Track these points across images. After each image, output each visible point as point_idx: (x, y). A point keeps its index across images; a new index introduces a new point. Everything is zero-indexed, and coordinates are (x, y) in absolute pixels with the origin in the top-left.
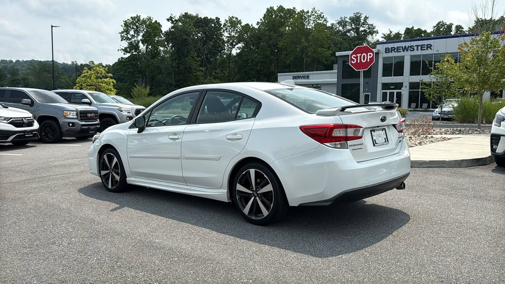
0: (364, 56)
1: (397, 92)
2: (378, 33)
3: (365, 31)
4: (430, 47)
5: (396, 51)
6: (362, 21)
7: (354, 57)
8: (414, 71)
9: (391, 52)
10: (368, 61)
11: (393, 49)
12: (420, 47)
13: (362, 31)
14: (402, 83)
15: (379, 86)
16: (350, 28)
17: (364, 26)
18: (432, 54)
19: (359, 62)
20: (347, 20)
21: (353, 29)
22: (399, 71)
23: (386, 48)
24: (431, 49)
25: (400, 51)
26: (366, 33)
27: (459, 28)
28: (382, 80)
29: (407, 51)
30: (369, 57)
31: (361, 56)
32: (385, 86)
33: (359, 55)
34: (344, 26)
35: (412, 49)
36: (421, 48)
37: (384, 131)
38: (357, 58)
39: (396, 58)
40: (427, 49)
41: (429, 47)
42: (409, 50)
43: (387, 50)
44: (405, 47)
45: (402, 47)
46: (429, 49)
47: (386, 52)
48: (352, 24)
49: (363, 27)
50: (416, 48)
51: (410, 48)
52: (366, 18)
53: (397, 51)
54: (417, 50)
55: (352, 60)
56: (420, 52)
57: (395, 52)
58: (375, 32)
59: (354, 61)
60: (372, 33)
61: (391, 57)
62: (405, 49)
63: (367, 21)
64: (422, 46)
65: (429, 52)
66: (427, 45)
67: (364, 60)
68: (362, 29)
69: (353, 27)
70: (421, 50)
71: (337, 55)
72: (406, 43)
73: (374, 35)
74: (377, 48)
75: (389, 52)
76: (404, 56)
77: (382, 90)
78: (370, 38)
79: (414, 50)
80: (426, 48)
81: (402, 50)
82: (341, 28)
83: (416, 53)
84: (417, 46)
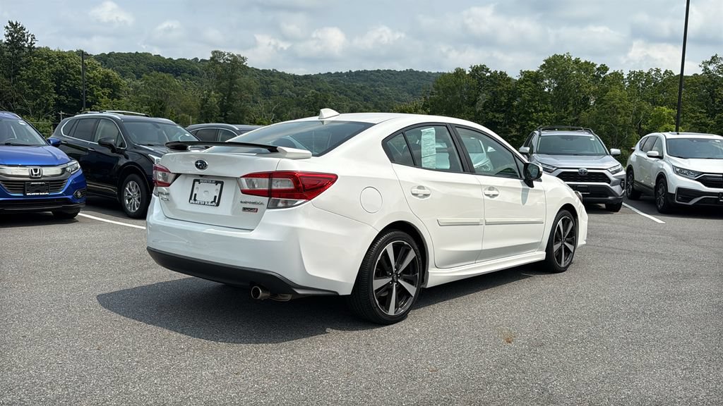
37: (219, 185)
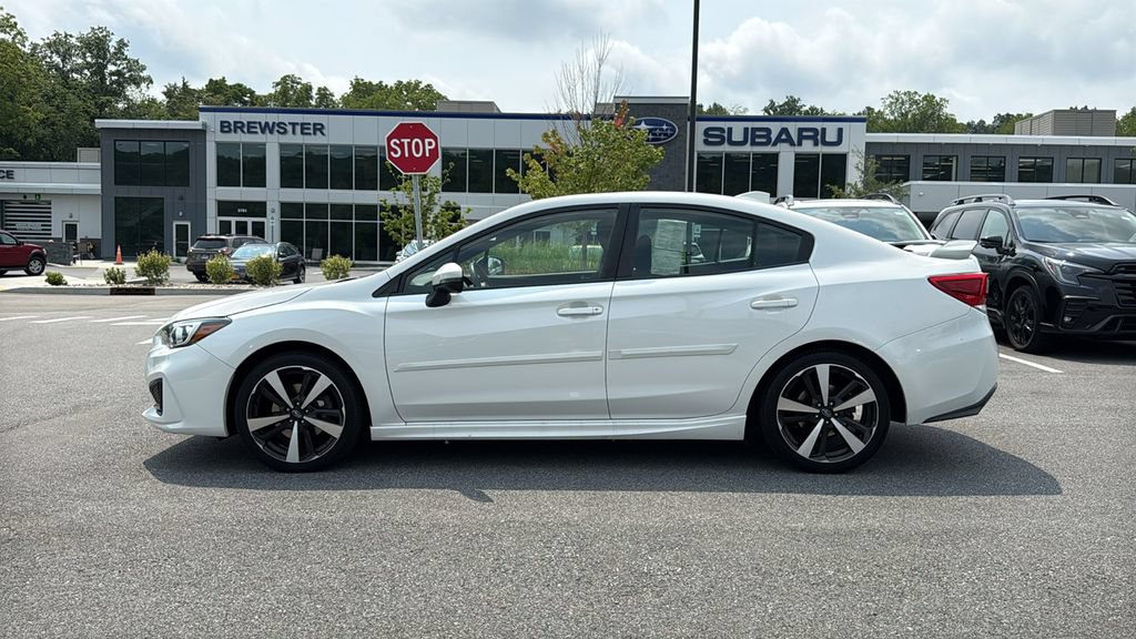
0: (417, 144)
1: (253, 223)
2: (151, 82)
3: (118, 73)
4: (321, 130)
5: (245, 130)
6: (112, 50)
7: (395, 143)
8: (290, 177)
9: (235, 132)
10: (427, 155)
11: (238, 126)
12: (298, 128)
13: (112, 74)
14: (264, 203)
15: (212, 209)
16: (80, 61)
17: (118, 62)
18: (326, 146)
19: (407, 155)
20: (73, 40)
21: (88, 66)
22: (256, 176)
23: (222, 122)
24: (323, 134)
25: (256, 133)
26: (123, 80)
27: (324, 94)
28: (216, 193)
29: (271, 132)
30: (427, 148)
31: (410, 144)
32: (225, 208)
33: (406, 141)
34: (65, 57)
35: (282, 131)
36: (302, 129)
38: (401, 146)
39: (246, 145)
40: (315, 134)
41: (319, 128)
42: (276, 133)
43: (225, 127)
44: (267, 123)
45: (260, 123)
46: (318, 133)
47: (222, 131)
48: (84, 54)
49: (115, 65)
50: (290, 128)
51: (277, 128)
52: (122, 44)
53: (249, 132)
54: (294, 133)
55: (390, 149)
56: (298, 139)
57: (243, 131)
58: (144, 79)
59: (396, 152)
60: (137, 82)
61: (236, 145)
62: (267, 128)
63: (126, 53)
64: (304, 126)
65: (317, 139)
66: (315, 125)
67: (418, 153)
68: (111, 68)
69: (89, 59)
70: (302, 133)
71: (97, 126)
72: (268, 115)
73: (143, 85)
74: (201, 120)
75: (229, 132)
76: (264, 144)
77: (219, 215)
78: (132, 92)
79: (285, 132)
80: (312, 131)
81: (259, 130)
82: (57, 59)
83: (289, 139)
84: (294, 125)
